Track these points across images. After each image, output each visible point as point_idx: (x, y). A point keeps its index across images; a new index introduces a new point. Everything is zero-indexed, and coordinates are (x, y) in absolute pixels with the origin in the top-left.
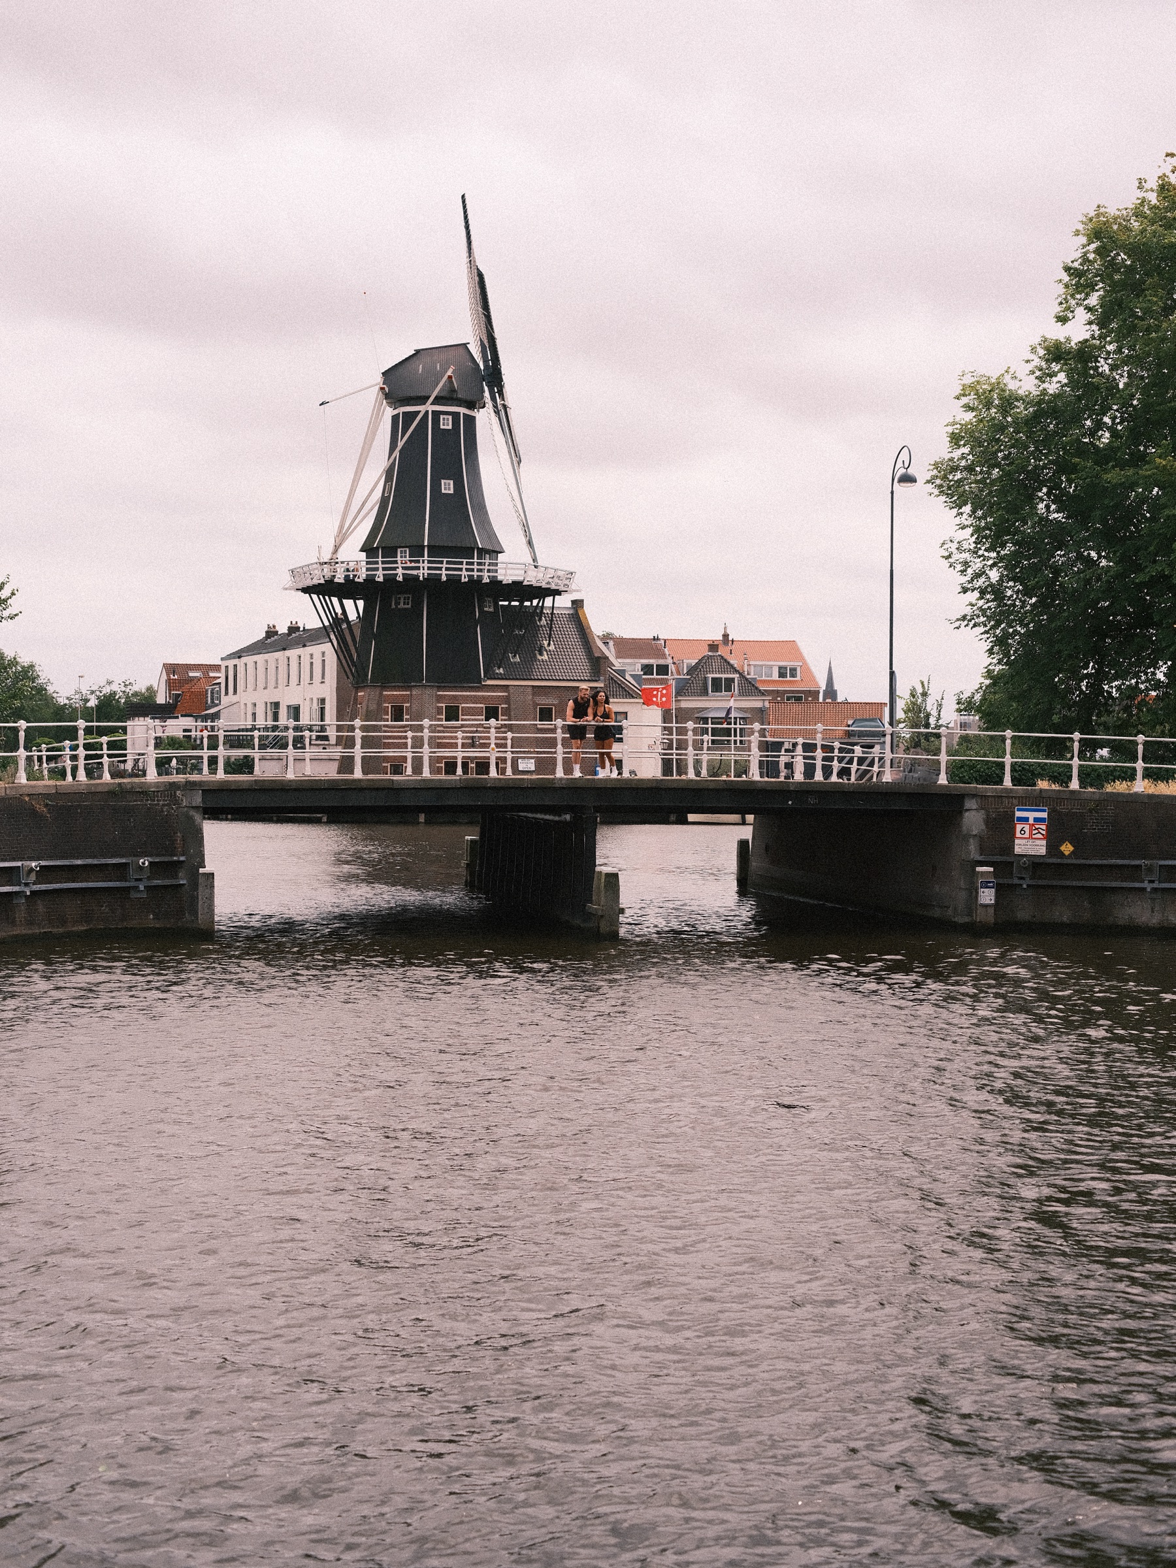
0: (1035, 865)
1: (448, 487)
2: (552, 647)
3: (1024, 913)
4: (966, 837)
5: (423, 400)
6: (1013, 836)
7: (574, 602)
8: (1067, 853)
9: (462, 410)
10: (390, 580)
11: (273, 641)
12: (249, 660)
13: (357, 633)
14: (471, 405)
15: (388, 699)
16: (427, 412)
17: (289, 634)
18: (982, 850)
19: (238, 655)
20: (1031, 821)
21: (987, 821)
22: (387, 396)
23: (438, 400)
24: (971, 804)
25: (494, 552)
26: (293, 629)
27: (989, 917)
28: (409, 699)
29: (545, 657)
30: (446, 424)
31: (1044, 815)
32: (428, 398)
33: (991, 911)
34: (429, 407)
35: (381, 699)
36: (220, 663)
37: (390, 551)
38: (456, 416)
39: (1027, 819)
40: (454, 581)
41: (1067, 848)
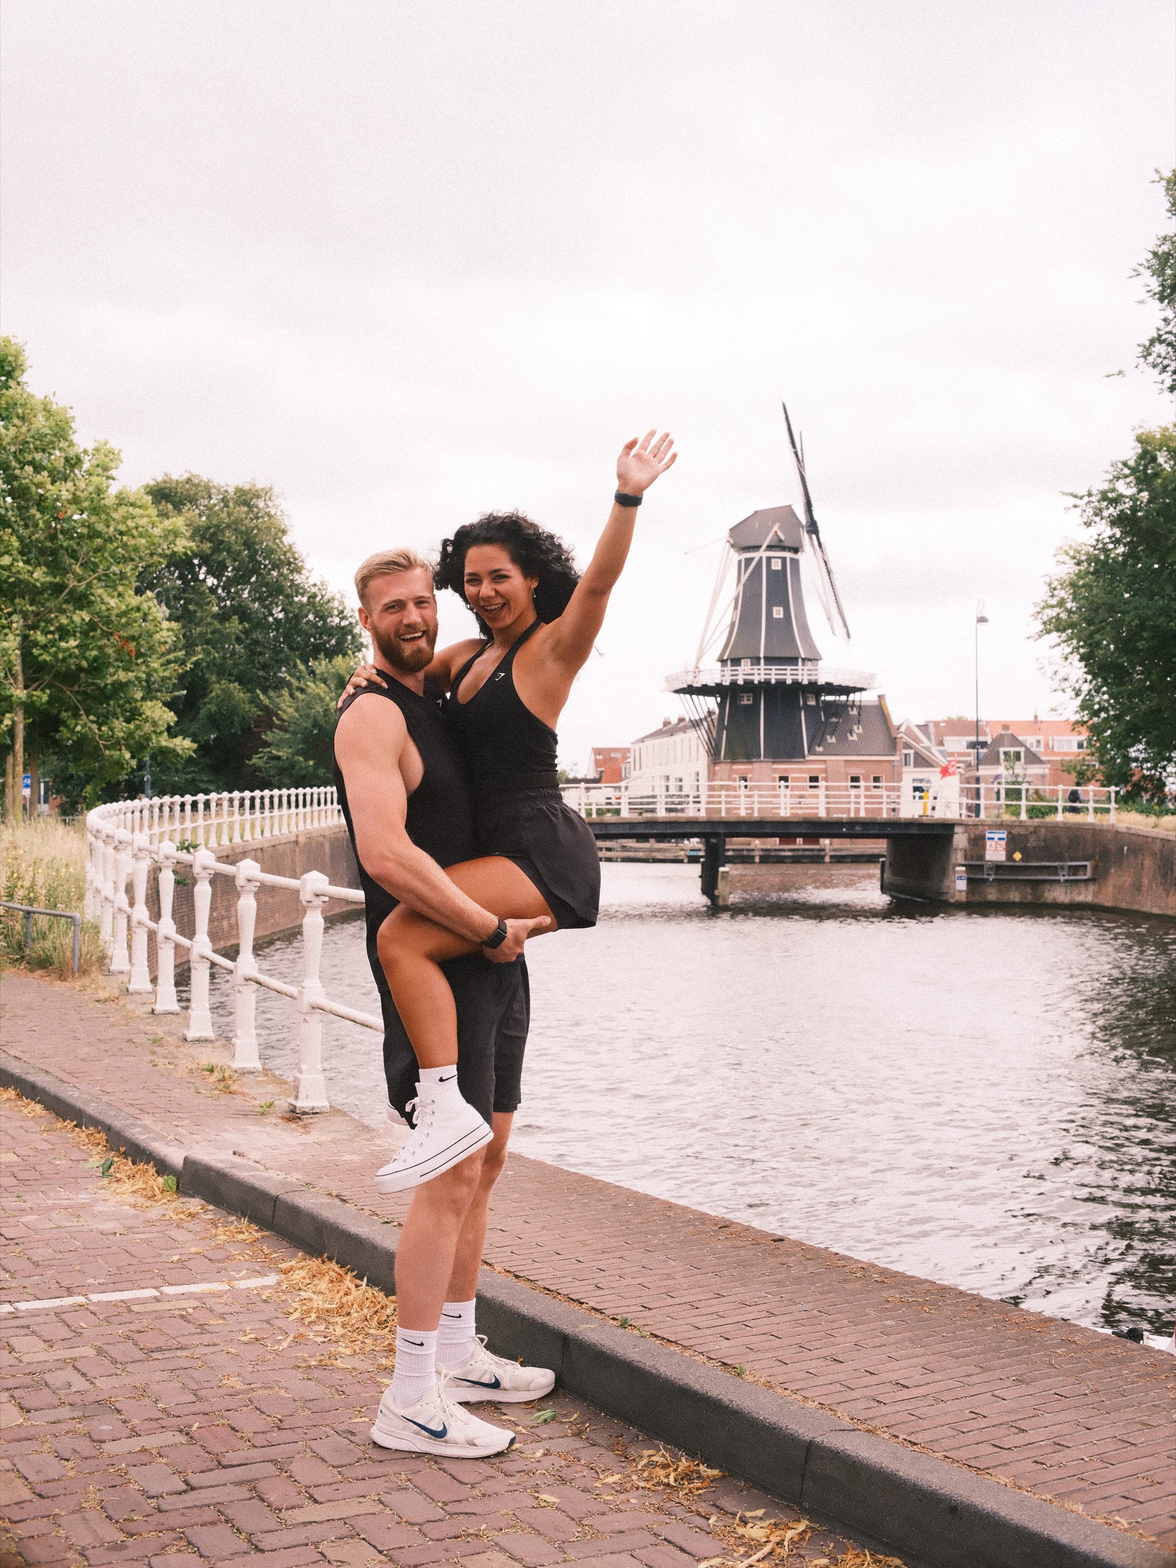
0: (998, 867)
1: (778, 613)
2: (861, 731)
3: (992, 895)
4: (956, 850)
5: (757, 548)
6: (984, 848)
7: (879, 696)
8: (1017, 859)
9: (788, 555)
10: (734, 684)
11: (669, 729)
12: (648, 742)
13: (716, 723)
14: (796, 550)
15: (736, 771)
16: (761, 559)
17: (678, 724)
18: (966, 857)
19: (642, 740)
20: (996, 839)
21: (970, 840)
22: (732, 546)
23: (770, 547)
24: (958, 829)
25: (814, 659)
26: (681, 720)
27: (963, 898)
28: (750, 771)
29: (855, 738)
30: (776, 565)
31: (1004, 836)
32: (760, 547)
33: (964, 894)
34: (763, 554)
35: (731, 772)
36: (629, 746)
37: (736, 662)
38: (784, 560)
39: (993, 839)
40: (781, 684)
41: (1018, 856)
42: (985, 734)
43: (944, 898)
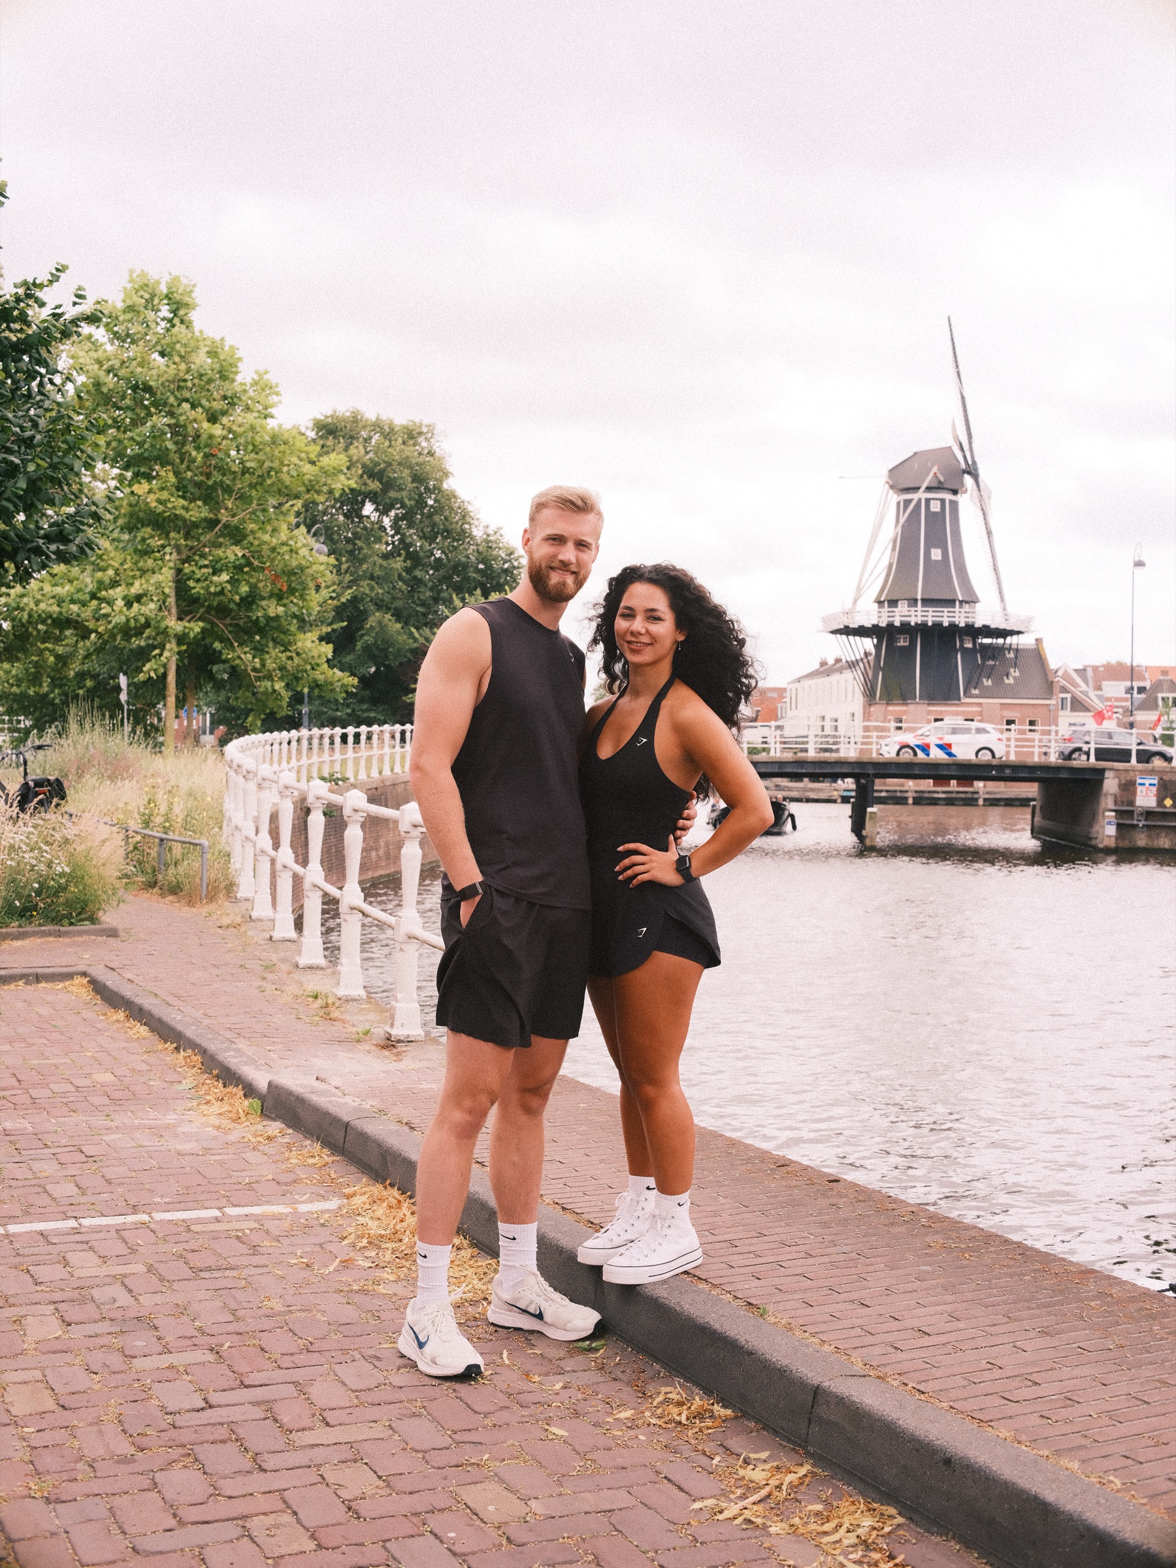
0: (1149, 814)
1: (936, 554)
2: (1017, 674)
3: (1141, 841)
4: (1106, 795)
5: (916, 489)
6: (1134, 793)
7: (1037, 640)
8: (1168, 805)
9: (948, 497)
10: (890, 625)
11: (825, 670)
12: (806, 683)
13: (872, 665)
14: (955, 492)
15: (891, 713)
16: (920, 500)
17: (835, 664)
18: (1116, 803)
19: (799, 680)
20: (1147, 785)
21: (1120, 785)
22: (892, 487)
23: (929, 489)
24: (1108, 774)
25: (971, 600)
26: (838, 661)
27: (1112, 843)
28: (905, 712)
29: (1011, 681)
30: (935, 507)
31: (1155, 782)
32: (919, 488)
33: (1113, 839)
34: (922, 495)
35: (886, 713)
36: (782, 685)
37: (893, 603)
38: (943, 501)
39: (1144, 784)
40: (938, 626)
41: (1168, 802)
42: (1144, 679)
43: (1093, 842)
